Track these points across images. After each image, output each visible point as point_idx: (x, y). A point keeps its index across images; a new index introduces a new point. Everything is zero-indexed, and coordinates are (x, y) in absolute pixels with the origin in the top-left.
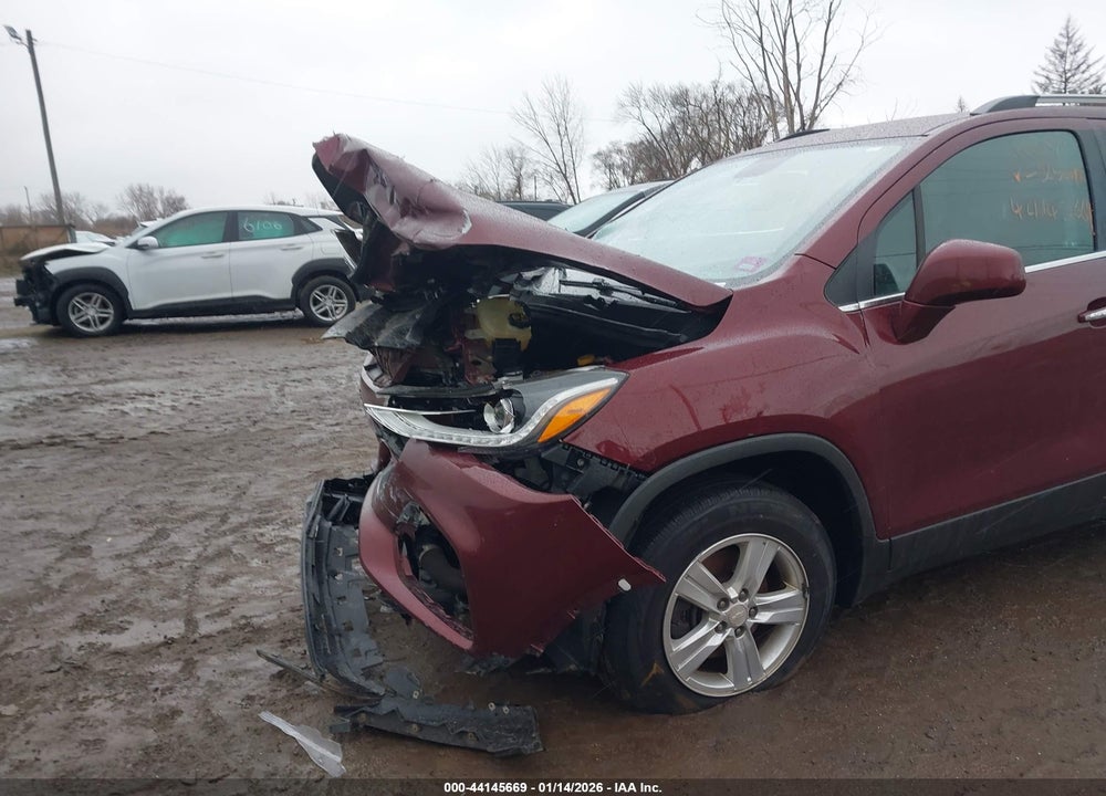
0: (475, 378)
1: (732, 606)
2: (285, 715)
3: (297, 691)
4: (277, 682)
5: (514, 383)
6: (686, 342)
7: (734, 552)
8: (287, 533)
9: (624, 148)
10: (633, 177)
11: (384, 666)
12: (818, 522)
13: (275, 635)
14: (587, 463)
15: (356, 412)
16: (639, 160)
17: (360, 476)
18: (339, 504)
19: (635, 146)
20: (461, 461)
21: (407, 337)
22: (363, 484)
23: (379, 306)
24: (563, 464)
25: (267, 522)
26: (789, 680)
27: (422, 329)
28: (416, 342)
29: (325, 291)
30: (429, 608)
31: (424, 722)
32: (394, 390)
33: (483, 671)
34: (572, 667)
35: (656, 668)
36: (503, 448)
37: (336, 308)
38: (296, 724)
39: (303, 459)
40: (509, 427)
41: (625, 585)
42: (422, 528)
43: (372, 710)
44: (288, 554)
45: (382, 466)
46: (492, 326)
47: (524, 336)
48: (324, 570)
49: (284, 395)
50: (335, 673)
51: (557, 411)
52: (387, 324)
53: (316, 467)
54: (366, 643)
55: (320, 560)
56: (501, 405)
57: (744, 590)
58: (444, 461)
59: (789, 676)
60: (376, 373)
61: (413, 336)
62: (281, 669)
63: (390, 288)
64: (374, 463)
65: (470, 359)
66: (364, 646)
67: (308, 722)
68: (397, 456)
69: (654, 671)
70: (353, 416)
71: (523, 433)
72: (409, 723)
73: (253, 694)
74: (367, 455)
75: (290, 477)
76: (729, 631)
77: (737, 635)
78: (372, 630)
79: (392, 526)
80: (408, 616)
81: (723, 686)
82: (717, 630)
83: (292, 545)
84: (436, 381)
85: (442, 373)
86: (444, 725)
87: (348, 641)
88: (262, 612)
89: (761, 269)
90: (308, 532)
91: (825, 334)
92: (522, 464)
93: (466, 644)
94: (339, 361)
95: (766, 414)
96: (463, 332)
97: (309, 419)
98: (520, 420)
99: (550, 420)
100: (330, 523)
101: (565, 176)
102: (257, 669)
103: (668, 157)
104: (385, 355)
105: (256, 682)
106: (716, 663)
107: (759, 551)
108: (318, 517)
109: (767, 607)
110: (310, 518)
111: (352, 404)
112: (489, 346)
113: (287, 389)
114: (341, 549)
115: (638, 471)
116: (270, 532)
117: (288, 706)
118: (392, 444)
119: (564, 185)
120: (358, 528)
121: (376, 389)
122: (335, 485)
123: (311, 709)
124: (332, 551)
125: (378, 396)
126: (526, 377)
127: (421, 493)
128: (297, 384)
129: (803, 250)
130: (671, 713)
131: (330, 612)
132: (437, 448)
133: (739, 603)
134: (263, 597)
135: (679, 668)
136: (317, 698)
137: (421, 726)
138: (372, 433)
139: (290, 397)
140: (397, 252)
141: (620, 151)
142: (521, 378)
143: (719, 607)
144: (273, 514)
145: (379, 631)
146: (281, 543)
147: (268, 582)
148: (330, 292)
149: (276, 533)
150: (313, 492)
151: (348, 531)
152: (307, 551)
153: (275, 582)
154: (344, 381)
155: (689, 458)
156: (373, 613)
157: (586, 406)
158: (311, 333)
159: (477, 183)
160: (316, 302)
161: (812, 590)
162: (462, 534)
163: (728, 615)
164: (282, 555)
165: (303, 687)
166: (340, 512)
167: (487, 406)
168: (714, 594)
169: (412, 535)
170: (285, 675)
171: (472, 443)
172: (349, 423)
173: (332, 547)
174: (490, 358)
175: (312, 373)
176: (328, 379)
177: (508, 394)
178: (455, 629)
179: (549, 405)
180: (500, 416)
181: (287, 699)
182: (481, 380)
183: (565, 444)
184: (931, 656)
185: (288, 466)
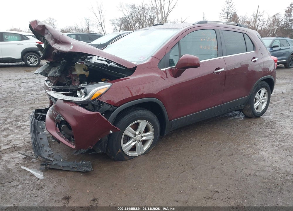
0: (75, 84)
1: (137, 136)
2: (27, 167)
3: (30, 161)
4: (24, 160)
5: (84, 85)
6: (126, 77)
7: (138, 124)
8: (25, 123)
9: (118, 19)
10: (120, 27)
11: (53, 154)
12: (156, 117)
13: (23, 148)
14: (103, 104)
15: (42, 91)
16: (122, 22)
17: (45, 108)
18: (39, 115)
19: (121, 19)
20: (71, 105)
21: (57, 74)
22: (46, 110)
23: (49, 65)
24: (97, 105)
25: (19, 121)
26: (150, 152)
27: (60, 71)
28: (59, 75)
29: (31, 57)
30: (64, 139)
31: (64, 166)
32: (54, 87)
33: (78, 154)
34: (100, 152)
35: (120, 151)
36: (82, 101)
37: (35, 62)
38: (31, 169)
39: (28, 104)
40: (84, 96)
41: (111, 132)
42: (62, 121)
43: (51, 164)
44: (26, 129)
45: (51, 106)
46: (79, 71)
47: (87, 73)
48: (36, 132)
49: (20, 87)
50: (40, 156)
51: (95, 92)
52: (51, 70)
53: (32, 106)
54: (48, 149)
55: (35, 129)
56: (81, 91)
57: (140, 132)
58: (67, 104)
59: (150, 151)
60: (49, 82)
61: (58, 73)
62: (26, 156)
63: (52, 61)
64: (48, 105)
65: (73, 79)
66: (48, 150)
67: (34, 168)
68: (55, 103)
69: (119, 151)
70: (41, 93)
71: (87, 98)
72: (60, 166)
73: (18, 163)
74: (46, 103)
75: (24, 109)
76: (136, 142)
77: (138, 142)
78: (50, 146)
79: (54, 120)
80: (59, 142)
81: (135, 154)
82: (134, 141)
83: (26, 126)
84: (64, 85)
85: (66, 83)
86: (69, 166)
87: (43, 149)
88: (19, 143)
89: (144, 60)
90: (32, 122)
91: (158, 75)
92: (87, 105)
93: (74, 147)
94: (36, 77)
95: (144, 93)
96: (71, 72)
97: (28, 93)
98: (86, 94)
99: (94, 95)
100: (37, 120)
101: (101, 25)
102: (19, 157)
103: (130, 22)
104: (51, 78)
105: (19, 160)
106: (133, 149)
107: (143, 124)
108: (34, 119)
109: (145, 136)
110: (32, 119)
111: (41, 89)
112: (78, 76)
113: (21, 85)
114: (41, 127)
115: (115, 106)
116: (19, 123)
117: (28, 165)
118: (53, 100)
119: (101, 28)
120: (45, 121)
121: (49, 86)
122: (38, 111)
123: (34, 165)
124: (38, 127)
125: (49, 88)
126: (88, 84)
127: (61, 112)
128: (24, 83)
129: (153, 55)
130: (123, 161)
131: (38, 142)
132: (65, 101)
133: (139, 135)
134: (19, 140)
135: (125, 150)
136: (36, 163)
137: (63, 167)
138: (47, 97)
139: (23, 87)
140: (54, 52)
141: (117, 20)
142: (86, 84)
143: (134, 136)
144: (20, 119)
145: (51, 146)
146: (23, 126)
147: (20, 136)
148: (33, 57)
149: (21, 123)
150: (32, 113)
151: (42, 122)
152: (31, 127)
153: (22, 136)
154: (38, 83)
155: (127, 103)
156: (50, 142)
157: (102, 91)
158: (28, 69)
159: (76, 26)
160: (29, 60)
161: (155, 132)
162: (72, 122)
163: (136, 138)
164: (24, 129)
165: (32, 160)
166: (39, 118)
167: (78, 91)
168: (133, 134)
169: (60, 122)
170: (27, 158)
171: (74, 100)
172: (40, 94)
173: (38, 126)
174: (78, 79)
175: (28, 80)
176: (33, 82)
177: (83, 88)
178: (71, 144)
179: (93, 91)
180: (81, 93)
181: (28, 163)
182: (76, 84)
183: (97, 100)
184: (180, 146)
185: (23, 106)
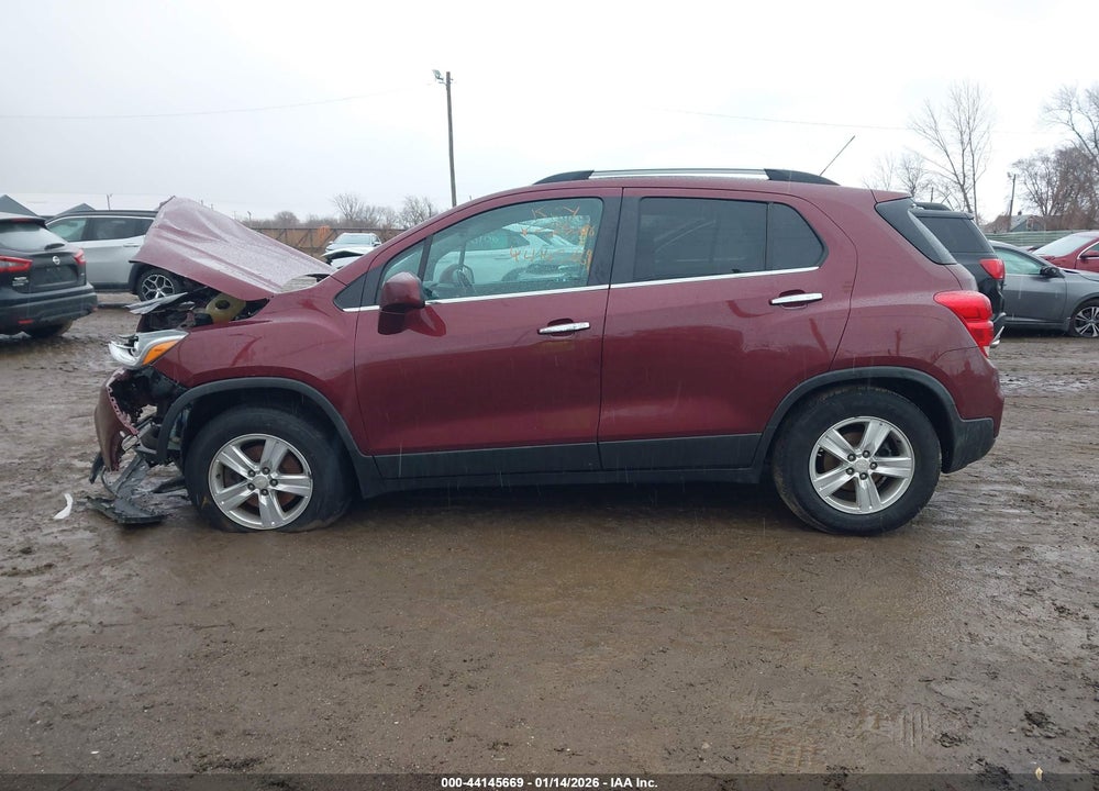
1: (256, 475)
9: (1051, 156)
51: (151, 349)
57: (267, 468)
69: (205, 501)
76: (257, 490)
77: (262, 494)
81: (253, 522)
82: (250, 488)
99: (147, 354)
101: (962, 186)
107: (273, 447)
109: (283, 481)
119: (961, 195)
133: (262, 474)
135: (222, 504)
141: (1046, 160)
143: (248, 475)
163: (254, 480)
168: (245, 467)
179: (147, 346)
